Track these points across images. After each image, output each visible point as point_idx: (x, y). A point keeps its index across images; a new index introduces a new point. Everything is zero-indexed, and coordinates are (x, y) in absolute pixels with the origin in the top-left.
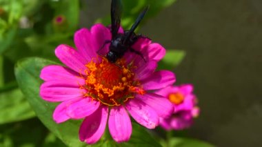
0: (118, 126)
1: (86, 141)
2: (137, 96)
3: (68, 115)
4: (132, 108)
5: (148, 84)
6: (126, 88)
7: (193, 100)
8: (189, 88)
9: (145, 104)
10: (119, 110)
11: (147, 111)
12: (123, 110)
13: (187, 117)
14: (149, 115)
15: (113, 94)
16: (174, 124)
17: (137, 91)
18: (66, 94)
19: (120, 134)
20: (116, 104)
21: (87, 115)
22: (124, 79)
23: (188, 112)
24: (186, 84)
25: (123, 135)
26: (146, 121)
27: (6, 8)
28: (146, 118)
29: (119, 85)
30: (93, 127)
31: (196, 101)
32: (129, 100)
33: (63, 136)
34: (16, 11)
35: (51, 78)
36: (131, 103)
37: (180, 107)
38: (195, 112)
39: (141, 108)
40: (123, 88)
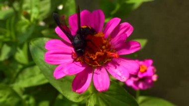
0: (100, 80)
1: (77, 91)
2: (114, 59)
3: (64, 73)
4: (110, 68)
5: (121, 51)
6: (106, 54)
7: (153, 70)
8: (151, 62)
9: (119, 65)
10: (100, 70)
11: (121, 70)
12: (103, 70)
13: (150, 81)
14: (122, 72)
15: (96, 57)
16: (141, 85)
17: (113, 56)
18: (63, 59)
19: (101, 86)
20: (99, 65)
21: (78, 73)
22: (104, 47)
23: (150, 78)
24: (148, 59)
25: (103, 86)
26: (120, 77)
27: (29, 11)
28: (120, 74)
29: (100, 52)
30: (82, 81)
31: (155, 70)
32: (108, 62)
33: (63, 91)
34: (35, 13)
35: (52, 48)
36: (109, 64)
37: (145, 74)
38: (155, 78)
39: (116, 68)
40: (103, 54)
